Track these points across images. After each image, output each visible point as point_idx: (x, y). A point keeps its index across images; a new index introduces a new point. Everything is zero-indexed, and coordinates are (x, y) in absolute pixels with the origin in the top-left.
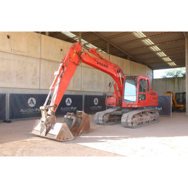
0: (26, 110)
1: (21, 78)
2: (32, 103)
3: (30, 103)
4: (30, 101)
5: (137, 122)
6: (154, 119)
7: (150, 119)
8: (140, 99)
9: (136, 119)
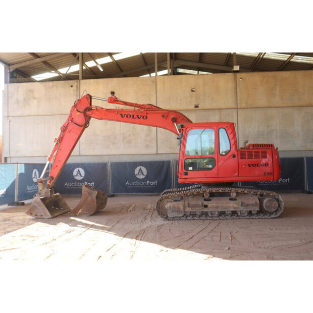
0: (133, 183)
2: (140, 173)
3: (139, 173)
4: (138, 171)
5: (182, 210)
6: (258, 209)
7: (241, 208)
8: (191, 168)
9: (176, 205)
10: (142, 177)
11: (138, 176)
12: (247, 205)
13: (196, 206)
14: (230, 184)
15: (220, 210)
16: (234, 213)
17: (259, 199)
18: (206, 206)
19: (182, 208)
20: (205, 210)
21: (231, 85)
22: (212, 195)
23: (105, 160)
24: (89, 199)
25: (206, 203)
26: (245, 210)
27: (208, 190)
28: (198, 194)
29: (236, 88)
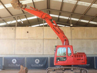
0: (34, 65)
1: (33, 50)
8: (58, 60)
10: (37, 63)
11: (36, 63)
14: (71, 66)
21: (70, 31)
23: (24, 56)
24: (23, 70)
25: (63, 72)
27: (64, 68)
28: (61, 69)
29: (71, 32)
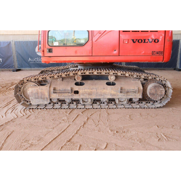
5: (48, 97)
6: (141, 97)
7: (120, 96)
8: (56, 44)
9: (40, 91)
11: (38, 54)
12: (128, 92)
13: (64, 92)
15: (94, 97)
16: (111, 101)
17: (143, 85)
18: (77, 92)
19: (47, 94)
20: (76, 97)
22: (86, 78)
25: (76, 88)
26: (124, 97)
